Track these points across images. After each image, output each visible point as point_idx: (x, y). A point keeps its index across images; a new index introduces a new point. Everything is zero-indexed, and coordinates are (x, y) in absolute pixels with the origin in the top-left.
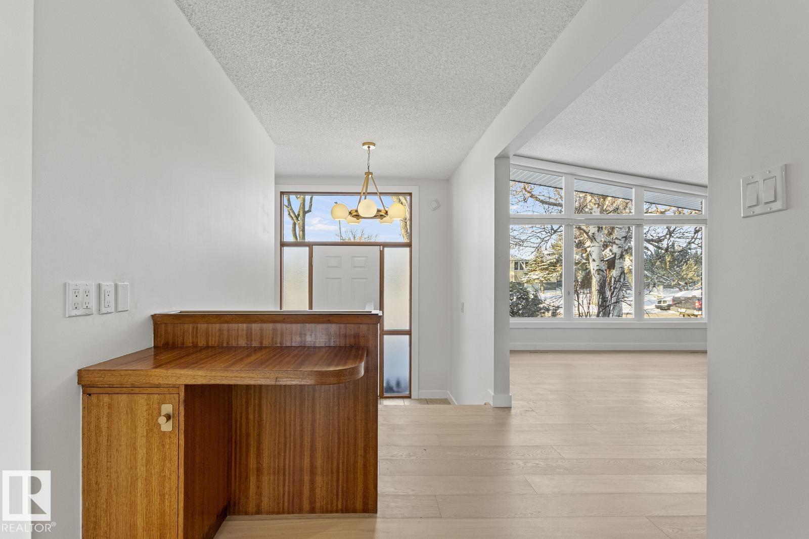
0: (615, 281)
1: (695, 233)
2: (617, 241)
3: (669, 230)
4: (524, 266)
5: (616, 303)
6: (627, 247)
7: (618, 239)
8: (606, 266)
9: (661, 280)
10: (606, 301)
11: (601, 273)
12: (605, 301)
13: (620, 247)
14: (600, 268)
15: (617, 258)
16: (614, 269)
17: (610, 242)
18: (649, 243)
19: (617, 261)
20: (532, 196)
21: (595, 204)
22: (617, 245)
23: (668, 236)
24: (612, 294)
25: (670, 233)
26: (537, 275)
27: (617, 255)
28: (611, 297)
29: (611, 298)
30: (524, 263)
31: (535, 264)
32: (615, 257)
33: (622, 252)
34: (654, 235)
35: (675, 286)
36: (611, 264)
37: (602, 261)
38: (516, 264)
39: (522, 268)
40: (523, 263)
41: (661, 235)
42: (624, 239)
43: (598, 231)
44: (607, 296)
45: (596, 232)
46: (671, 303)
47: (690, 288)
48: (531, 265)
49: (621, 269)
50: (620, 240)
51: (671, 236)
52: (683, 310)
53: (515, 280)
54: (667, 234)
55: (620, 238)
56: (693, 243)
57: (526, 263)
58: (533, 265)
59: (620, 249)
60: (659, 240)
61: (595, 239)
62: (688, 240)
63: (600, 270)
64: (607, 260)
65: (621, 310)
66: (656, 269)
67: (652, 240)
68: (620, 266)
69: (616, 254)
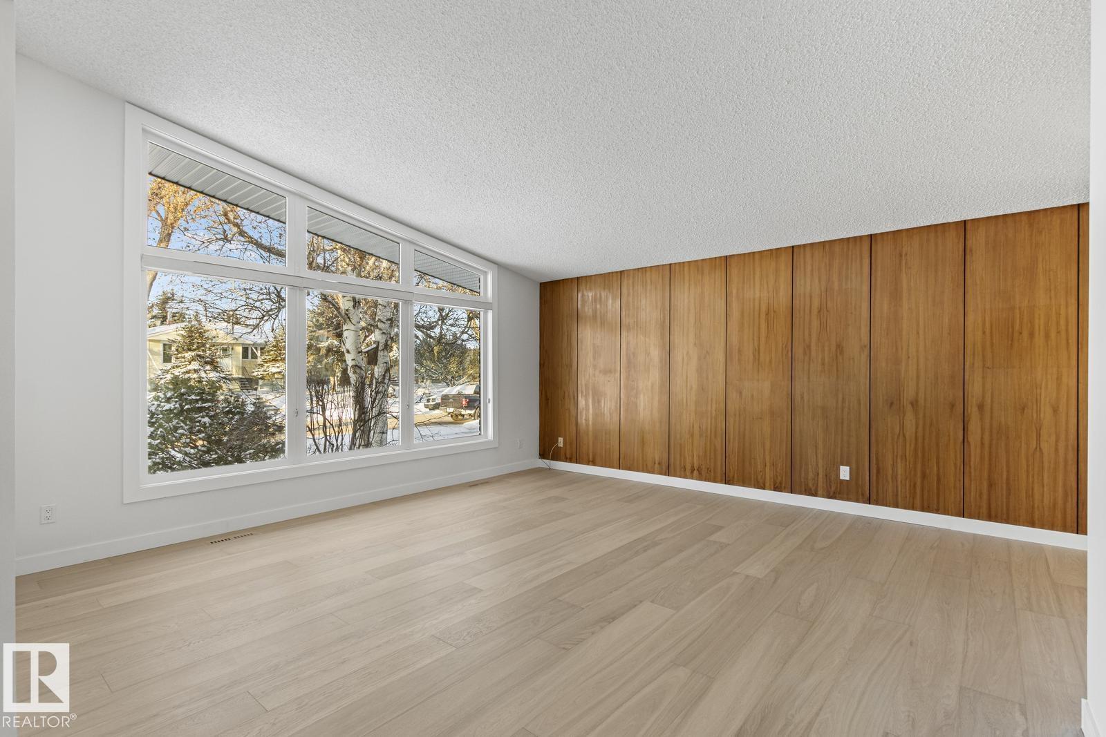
0: (377, 383)
1: (468, 321)
2: (380, 325)
3: (441, 315)
4: (258, 353)
5: (378, 415)
6: (392, 334)
7: (381, 321)
8: (365, 359)
9: (430, 373)
10: (365, 413)
11: (358, 371)
12: (363, 413)
13: (383, 333)
14: (357, 363)
15: (380, 348)
16: (376, 365)
17: (371, 325)
18: (419, 330)
19: (380, 354)
20: (242, 233)
21: (348, 265)
22: (380, 329)
23: (440, 322)
24: (373, 402)
25: (443, 319)
26: (278, 367)
27: (381, 345)
28: (372, 407)
29: (372, 409)
30: (259, 349)
31: (275, 351)
32: (377, 347)
33: (387, 341)
34: (425, 319)
35: (443, 380)
36: (372, 357)
37: (359, 352)
38: (245, 350)
39: (254, 356)
40: (256, 349)
41: (433, 320)
42: (389, 322)
43: (354, 307)
44: (367, 406)
45: (351, 308)
46: (440, 401)
47: (456, 382)
48: (268, 352)
49: (385, 364)
50: (384, 323)
51: (443, 322)
52: (451, 410)
53: (243, 374)
54: (439, 320)
55: (384, 320)
56: (466, 333)
57: (262, 349)
58: (272, 353)
59: (384, 336)
60: (431, 327)
61: (349, 318)
62: (461, 330)
63: (356, 366)
64: (367, 352)
65: (385, 424)
66: (424, 361)
67: (423, 326)
68: (384, 361)
69: (378, 342)
